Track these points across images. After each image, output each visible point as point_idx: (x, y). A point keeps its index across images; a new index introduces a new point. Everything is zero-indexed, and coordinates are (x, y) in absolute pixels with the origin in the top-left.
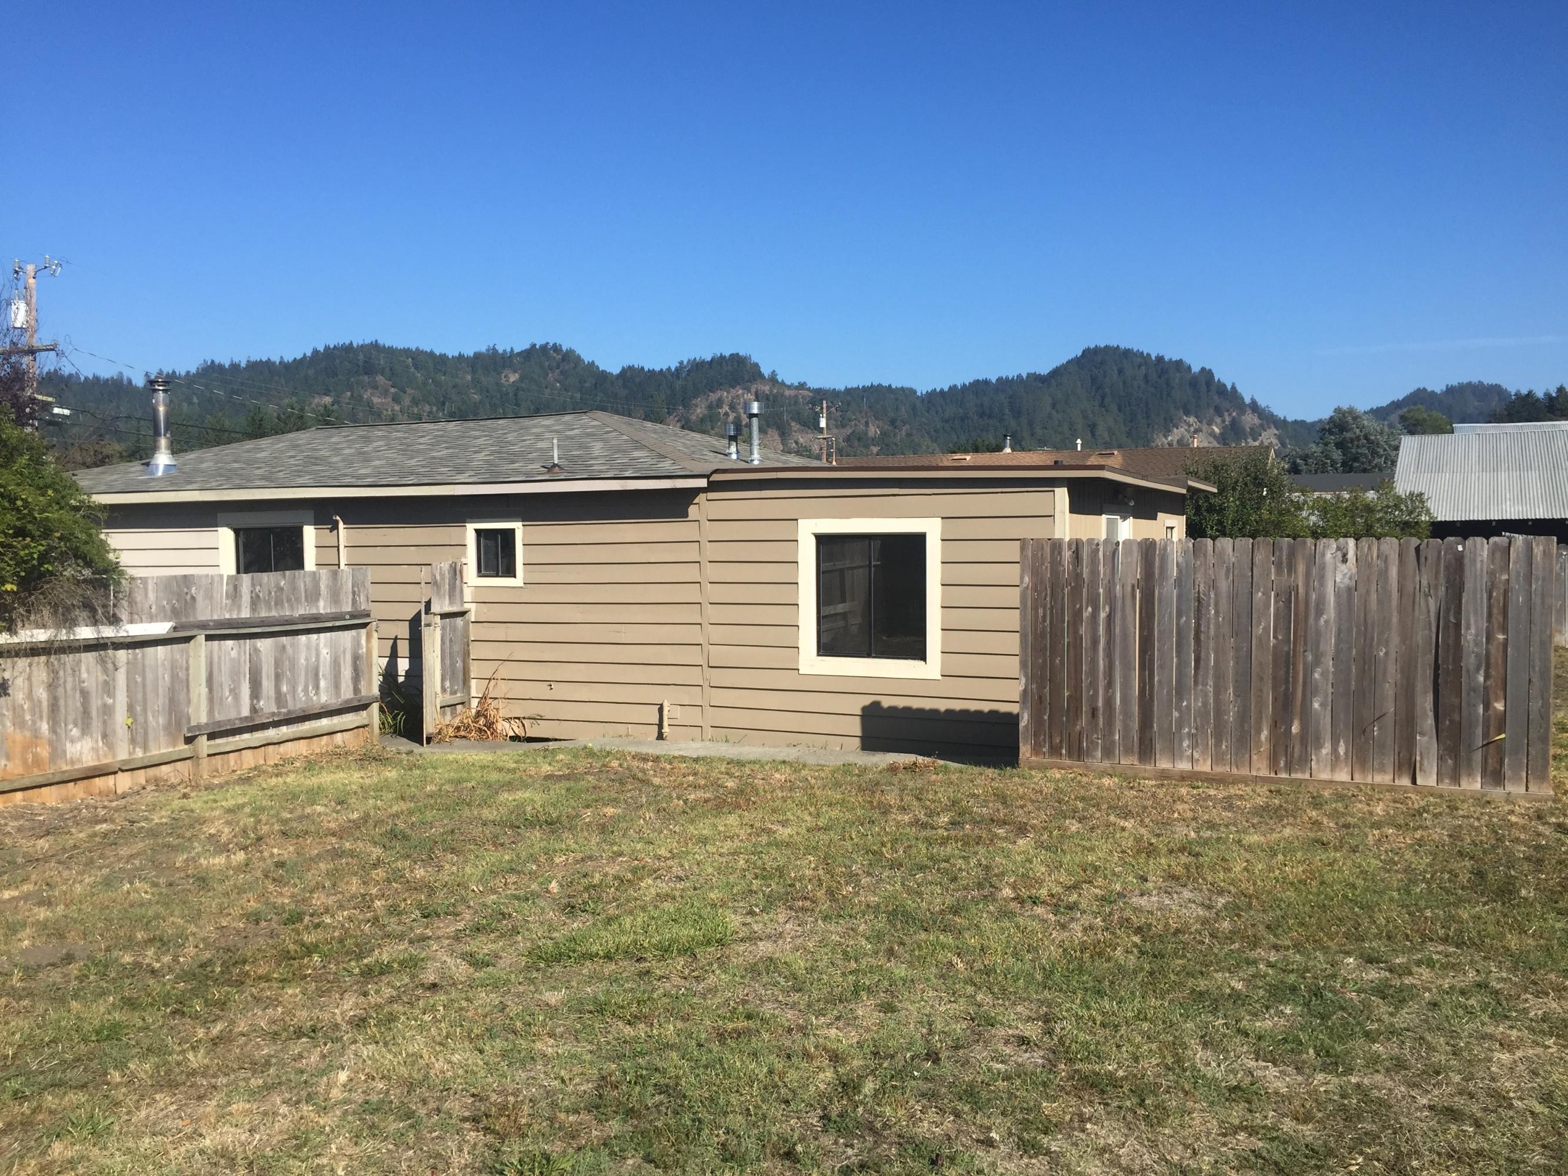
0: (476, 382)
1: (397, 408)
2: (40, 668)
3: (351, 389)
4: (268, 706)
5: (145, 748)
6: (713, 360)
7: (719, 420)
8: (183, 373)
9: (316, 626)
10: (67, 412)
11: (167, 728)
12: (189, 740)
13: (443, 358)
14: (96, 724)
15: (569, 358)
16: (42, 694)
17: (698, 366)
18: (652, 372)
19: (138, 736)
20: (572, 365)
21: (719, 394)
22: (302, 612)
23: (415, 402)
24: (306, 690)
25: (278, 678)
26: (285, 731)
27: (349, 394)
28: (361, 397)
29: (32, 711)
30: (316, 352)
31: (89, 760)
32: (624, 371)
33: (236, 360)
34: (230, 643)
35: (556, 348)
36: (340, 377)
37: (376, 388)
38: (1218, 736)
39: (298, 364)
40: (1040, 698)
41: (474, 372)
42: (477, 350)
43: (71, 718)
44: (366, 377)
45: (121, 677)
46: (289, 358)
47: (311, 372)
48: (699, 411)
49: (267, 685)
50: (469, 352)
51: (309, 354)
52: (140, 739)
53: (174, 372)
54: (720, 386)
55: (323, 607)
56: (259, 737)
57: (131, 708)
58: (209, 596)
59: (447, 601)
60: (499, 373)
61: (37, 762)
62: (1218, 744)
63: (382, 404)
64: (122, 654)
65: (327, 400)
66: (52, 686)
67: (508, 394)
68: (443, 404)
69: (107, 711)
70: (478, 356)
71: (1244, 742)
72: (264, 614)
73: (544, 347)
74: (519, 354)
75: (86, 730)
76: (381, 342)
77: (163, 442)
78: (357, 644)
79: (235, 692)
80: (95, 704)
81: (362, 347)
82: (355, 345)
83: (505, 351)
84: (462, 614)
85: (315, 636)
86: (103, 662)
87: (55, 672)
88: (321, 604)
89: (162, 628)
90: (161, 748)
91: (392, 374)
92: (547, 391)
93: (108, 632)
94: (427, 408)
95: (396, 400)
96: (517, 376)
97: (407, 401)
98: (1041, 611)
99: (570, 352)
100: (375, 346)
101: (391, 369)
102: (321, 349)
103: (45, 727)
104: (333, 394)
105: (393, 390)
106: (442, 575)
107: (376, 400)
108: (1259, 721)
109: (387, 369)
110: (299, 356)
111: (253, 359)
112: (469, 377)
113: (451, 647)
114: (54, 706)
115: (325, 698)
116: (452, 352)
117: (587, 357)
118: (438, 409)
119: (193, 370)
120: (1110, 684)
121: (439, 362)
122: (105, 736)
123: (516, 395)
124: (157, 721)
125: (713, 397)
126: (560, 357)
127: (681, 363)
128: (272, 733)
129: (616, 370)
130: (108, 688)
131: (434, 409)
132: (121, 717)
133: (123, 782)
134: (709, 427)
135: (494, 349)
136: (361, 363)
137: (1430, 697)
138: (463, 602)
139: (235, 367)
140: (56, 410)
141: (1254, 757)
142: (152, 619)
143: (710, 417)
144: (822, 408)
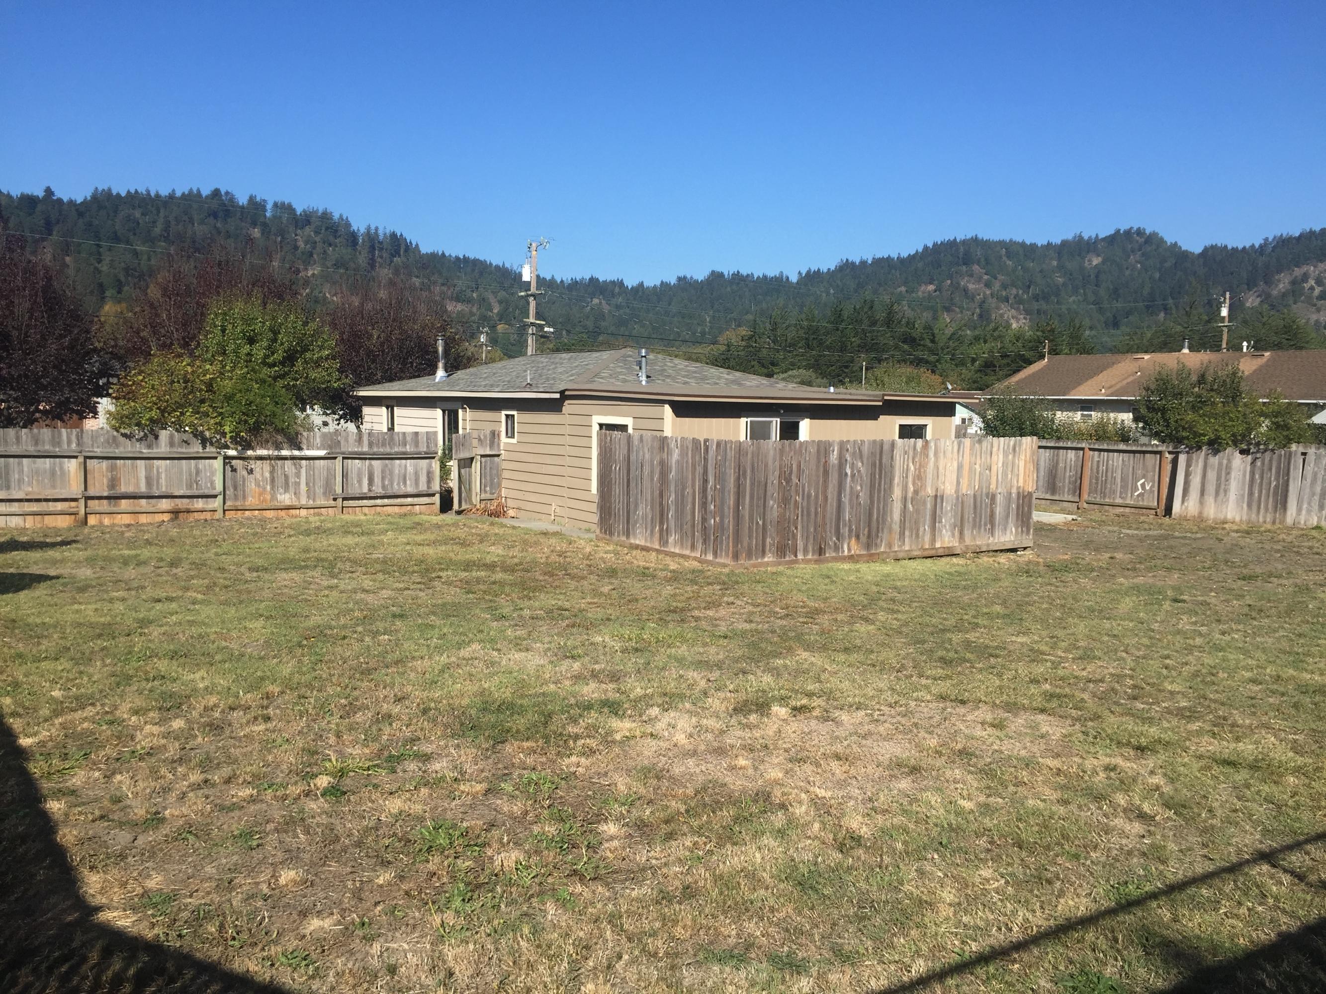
0: (1061, 267)
1: (988, 292)
2: (266, 465)
3: (951, 278)
4: (378, 489)
5: (314, 500)
6: (1301, 236)
7: (1302, 294)
8: (825, 271)
9: (405, 457)
10: (552, 330)
11: (325, 493)
12: (335, 499)
13: (1033, 246)
14: (292, 490)
15: (1151, 241)
16: (267, 475)
17: (1284, 243)
18: (1235, 250)
19: (310, 494)
20: (1154, 247)
21: (1305, 268)
22: (396, 449)
23: (1004, 287)
24: (398, 484)
25: (383, 478)
26: (386, 501)
27: (949, 282)
28: (958, 284)
29: (263, 481)
30: (926, 248)
31: (288, 502)
32: (1206, 250)
33: (865, 258)
34: (357, 461)
35: (1140, 232)
36: (943, 268)
37: (971, 276)
39: (912, 258)
41: (1059, 258)
42: (1065, 237)
43: (280, 485)
44: (964, 267)
45: (303, 471)
46: (905, 255)
47: (920, 265)
48: (1281, 286)
49: (377, 480)
50: (1057, 240)
51: (920, 250)
52: (312, 497)
53: (819, 270)
54: (1307, 261)
55: (408, 448)
56: (372, 502)
57: (307, 484)
58: (347, 440)
59: (488, 448)
60: (1083, 258)
61: (265, 500)
63: (976, 289)
64: (304, 462)
65: (931, 287)
66: (272, 472)
67: (1090, 276)
68: (1029, 287)
69: (298, 484)
70: (1064, 243)
72: (375, 450)
73: (1128, 233)
74: (1104, 239)
75: (286, 490)
76: (980, 236)
77: (441, 365)
78: (430, 466)
79: (360, 482)
80: (292, 480)
81: (964, 242)
82: (958, 240)
83: (1090, 237)
84: (498, 456)
85: (404, 461)
86: (295, 464)
87: (273, 467)
88: (408, 447)
89: (322, 453)
90: (321, 502)
91: (987, 262)
92: (1127, 273)
93: (296, 453)
94: (1014, 291)
95: (988, 285)
96: (1100, 259)
97: (997, 286)
99: (1154, 235)
100: (975, 240)
101: (986, 260)
102: (930, 245)
103: (268, 487)
104: (936, 282)
105: (986, 277)
106: (485, 436)
107: (971, 286)
109: (982, 260)
110: (913, 252)
111: (877, 257)
112: (1055, 263)
113: (490, 471)
114: (273, 480)
115: (410, 489)
116: (1041, 241)
117: (1169, 239)
118: (1024, 292)
119: (833, 268)
121: (1029, 251)
122: (295, 494)
123: (1097, 277)
124: (319, 491)
125: (1298, 272)
126: (1143, 240)
127: (1266, 239)
128: (379, 502)
129: (1197, 249)
130: (298, 475)
131: (1021, 292)
132: (303, 487)
133: (303, 512)
134: (1291, 302)
135: (1080, 236)
136: (961, 255)
138: (499, 450)
139: (863, 263)
140: (546, 329)
142: (318, 449)
143: (1293, 291)
144: (1225, 299)
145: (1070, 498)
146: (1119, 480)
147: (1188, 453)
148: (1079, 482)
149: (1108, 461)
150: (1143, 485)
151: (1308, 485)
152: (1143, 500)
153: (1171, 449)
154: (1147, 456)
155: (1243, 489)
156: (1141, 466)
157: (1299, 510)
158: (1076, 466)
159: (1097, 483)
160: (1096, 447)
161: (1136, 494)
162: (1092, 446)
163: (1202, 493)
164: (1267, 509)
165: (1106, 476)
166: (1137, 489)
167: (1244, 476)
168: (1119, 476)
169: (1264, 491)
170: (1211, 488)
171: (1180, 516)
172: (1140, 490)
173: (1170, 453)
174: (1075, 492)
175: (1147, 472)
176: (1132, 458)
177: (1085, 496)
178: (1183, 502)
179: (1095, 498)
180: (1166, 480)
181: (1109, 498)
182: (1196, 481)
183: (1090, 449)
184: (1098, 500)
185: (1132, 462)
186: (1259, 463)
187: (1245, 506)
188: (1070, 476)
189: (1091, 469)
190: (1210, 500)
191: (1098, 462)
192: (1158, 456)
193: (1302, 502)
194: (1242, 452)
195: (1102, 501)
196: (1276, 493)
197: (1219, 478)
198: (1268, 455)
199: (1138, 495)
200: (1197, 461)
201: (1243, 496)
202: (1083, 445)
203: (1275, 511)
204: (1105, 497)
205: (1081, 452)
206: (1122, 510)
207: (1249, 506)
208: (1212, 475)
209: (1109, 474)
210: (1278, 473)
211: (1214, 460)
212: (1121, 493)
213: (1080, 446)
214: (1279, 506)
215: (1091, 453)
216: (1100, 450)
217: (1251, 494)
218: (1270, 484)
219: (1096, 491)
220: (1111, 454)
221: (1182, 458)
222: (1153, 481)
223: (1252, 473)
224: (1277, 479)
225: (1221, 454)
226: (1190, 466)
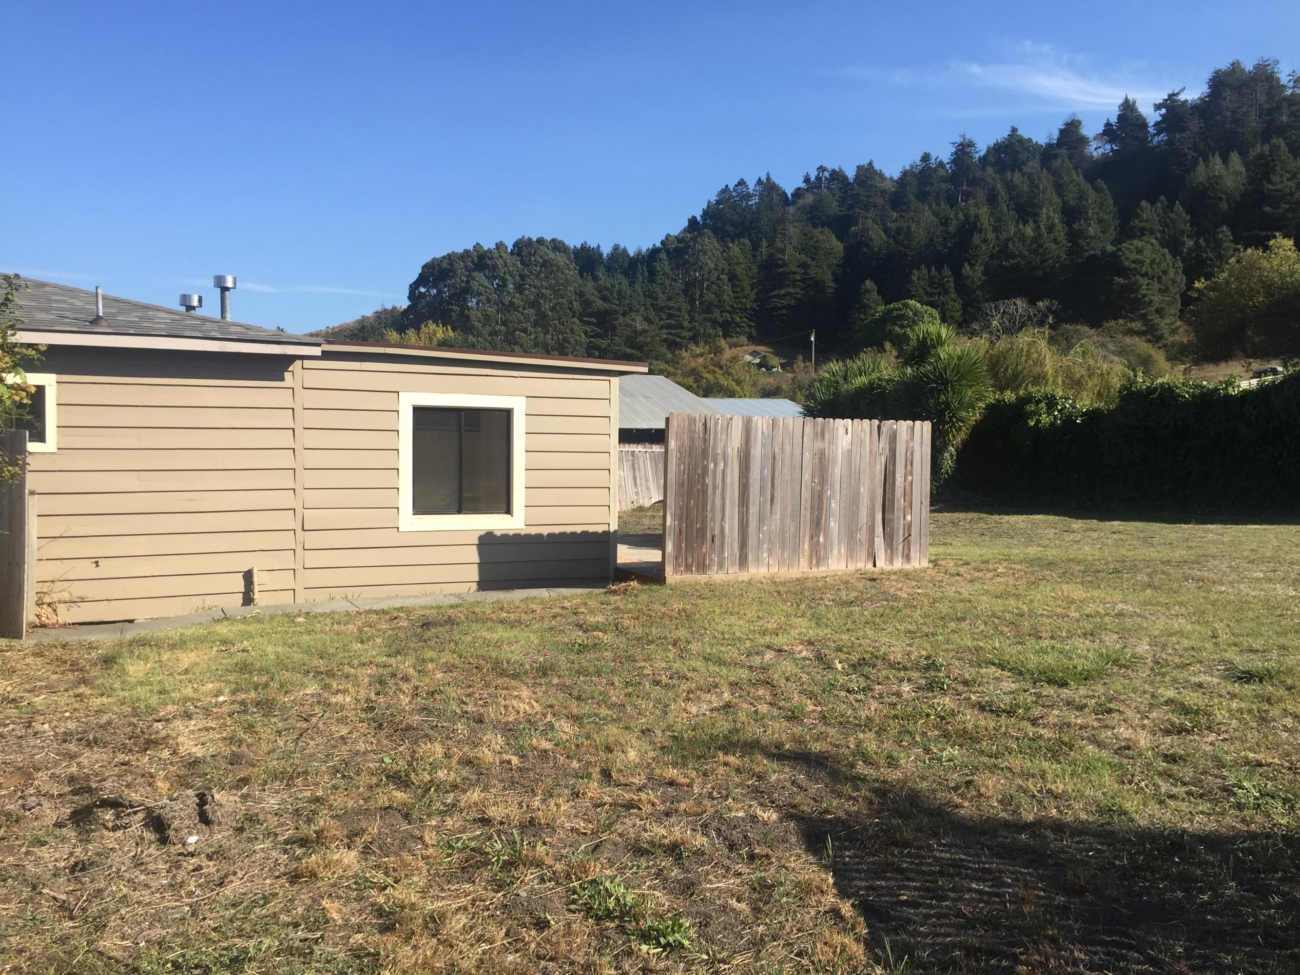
38: (783, 548)
40: (680, 531)
62: (782, 554)
71: (796, 549)
98: (682, 466)
108: (804, 537)
120: (723, 518)
137: (880, 514)
141: (801, 560)
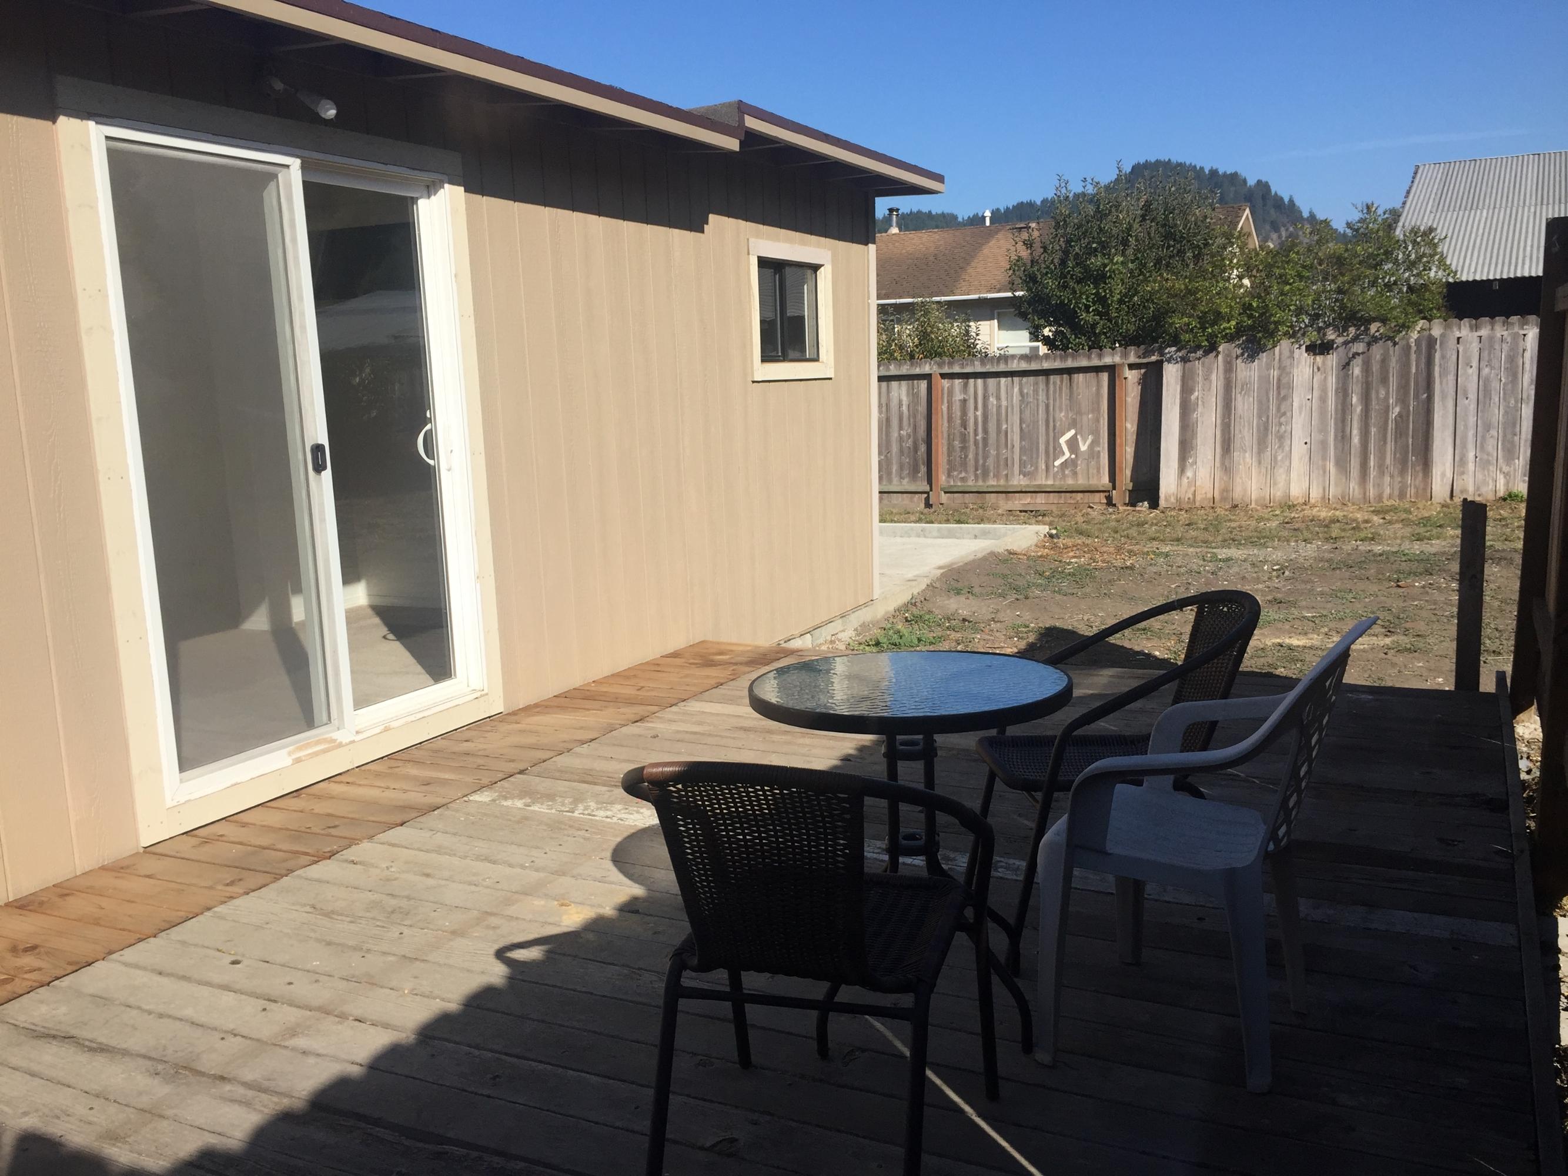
145: (907, 485)
146: (1015, 437)
147: (1185, 360)
148: (923, 448)
149: (985, 398)
150: (1073, 444)
151: (1473, 407)
152: (1075, 474)
153: (1132, 359)
154: (1080, 378)
155: (1323, 429)
156: (1065, 401)
157: (1459, 463)
158: (913, 414)
159: (964, 448)
160: (957, 369)
161: (1057, 463)
162: (946, 370)
163: (1227, 445)
164: (1381, 467)
165: (985, 431)
166: (1058, 452)
167: (1323, 399)
168: (1017, 429)
169: (1373, 430)
170: (1245, 434)
171: (1179, 500)
172: (1067, 454)
173: (1132, 367)
174: (915, 470)
175: (1079, 413)
176: (1042, 386)
177: (942, 478)
178: (1182, 470)
179: (963, 479)
180: (1129, 426)
181: (997, 476)
182: (1208, 420)
183: (943, 376)
184: (971, 483)
185: (1042, 396)
186: (1357, 370)
187: (1331, 467)
188: (901, 439)
189: (950, 419)
190: (1245, 460)
191: (964, 401)
192: (1105, 377)
193: (1464, 446)
194: (1311, 349)
195: (981, 485)
196: (1400, 432)
197: (1263, 409)
198: (1377, 351)
199: (1064, 465)
200: (1207, 378)
201: (1324, 444)
202: (926, 369)
203: (1403, 472)
204: (985, 475)
205: (923, 385)
206: (1027, 499)
207: (1342, 464)
208: (1245, 406)
209: (992, 426)
210: (1404, 388)
211: (1249, 372)
212: (1023, 464)
213: (917, 371)
214: (1412, 458)
215: (946, 383)
216: (966, 376)
217: (1343, 437)
218: (1387, 410)
219: (964, 464)
220: (991, 382)
221: (1171, 373)
222: (1096, 433)
223: (1343, 392)
224: (1403, 401)
225: (1264, 356)
226: (1191, 391)
